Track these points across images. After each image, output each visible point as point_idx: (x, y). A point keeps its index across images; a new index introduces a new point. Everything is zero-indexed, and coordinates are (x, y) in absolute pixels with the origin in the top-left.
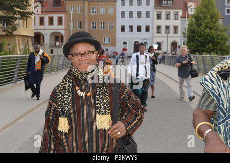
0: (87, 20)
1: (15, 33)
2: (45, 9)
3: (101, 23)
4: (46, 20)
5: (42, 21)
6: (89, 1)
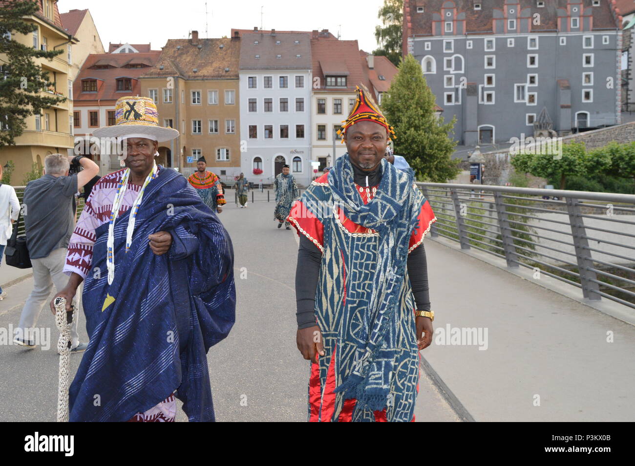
0: (182, 115)
1: (19, 141)
2: (100, 95)
3: (211, 121)
4: (103, 118)
5: (94, 120)
6: (187, 80)
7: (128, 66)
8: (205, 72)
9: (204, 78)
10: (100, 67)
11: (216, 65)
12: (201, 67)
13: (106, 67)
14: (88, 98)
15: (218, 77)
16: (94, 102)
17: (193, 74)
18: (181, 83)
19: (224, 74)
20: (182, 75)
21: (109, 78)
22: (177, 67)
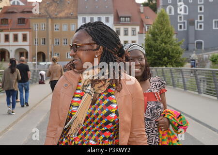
0: (50, 37)
2: (10, 26)
3: (64, 39)
4: (11, 38)
5: (7, 38)
6: (52, 19)
7: (23, 12)
8: (61, 15)
9: (61, 18)
10: (9, 13)
11: (66, 11)
12: (59, 12)
13: (12, 12)
14: (4, 28)
15: (67, 17)
16: (7, 30)
17: (55, 16)
18: (50, 20)
19: (70, 16)
20: (50, 17)
21: (14, 18)
22: (47, 12)
